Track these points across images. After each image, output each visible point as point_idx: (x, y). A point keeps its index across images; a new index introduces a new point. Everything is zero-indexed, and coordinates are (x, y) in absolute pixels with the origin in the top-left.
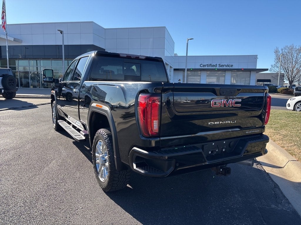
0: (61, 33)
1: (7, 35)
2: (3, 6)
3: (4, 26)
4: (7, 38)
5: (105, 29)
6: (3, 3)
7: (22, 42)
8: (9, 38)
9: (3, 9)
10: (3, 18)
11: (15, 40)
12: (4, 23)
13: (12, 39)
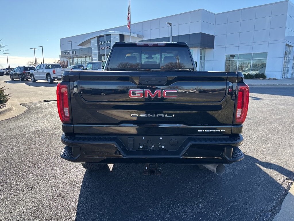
0: (170, 25)
1: (130, 32)
2: (129, 9)
3: (129, 26)
4: (131, 35)
5: (216, 15)
6: (129, 6)
7: (143, 38)
8: (132, 35)
9: (129, 11)
10: (128, 19)
11: (138, 36)
12: (129, 23)
13: (136, 36)
